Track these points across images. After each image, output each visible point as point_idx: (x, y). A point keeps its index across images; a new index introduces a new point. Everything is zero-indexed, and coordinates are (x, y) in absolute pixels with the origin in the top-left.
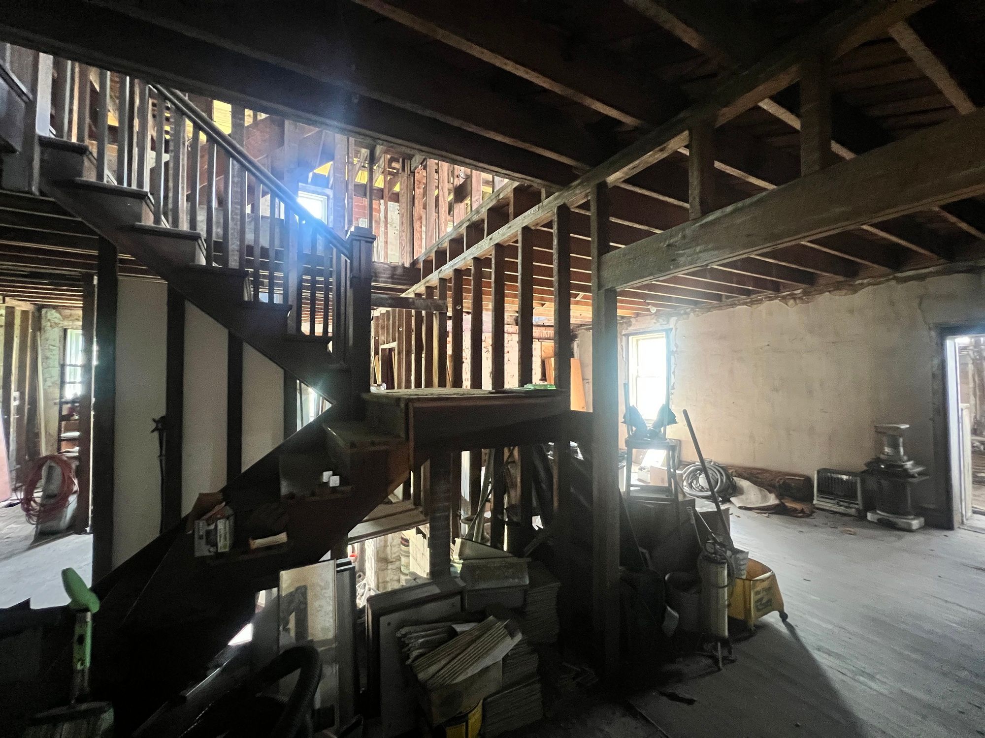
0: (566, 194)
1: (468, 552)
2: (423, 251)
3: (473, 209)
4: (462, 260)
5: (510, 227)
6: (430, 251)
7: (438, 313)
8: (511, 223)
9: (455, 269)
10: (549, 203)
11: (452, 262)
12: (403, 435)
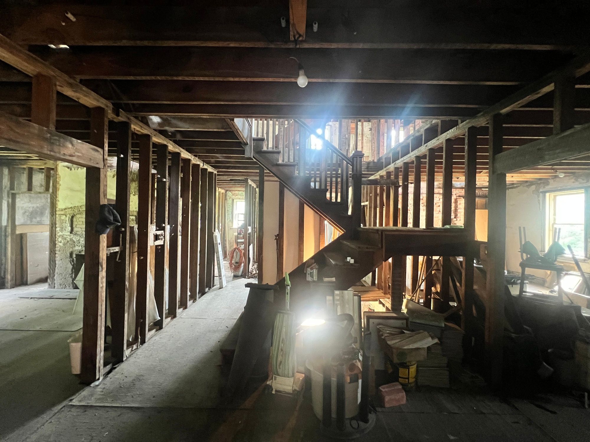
0: (473, 121)
1: (410, 306)
2: (385, 152)
3: (416, 130)
4: (408, 158)
5: (438, 139)
6: (389, 153)
7: (393, 187)
8: (438, 137)
9: (404, 163)
10: (463, 125)
11: (402, 159)
12: (380, 246)
